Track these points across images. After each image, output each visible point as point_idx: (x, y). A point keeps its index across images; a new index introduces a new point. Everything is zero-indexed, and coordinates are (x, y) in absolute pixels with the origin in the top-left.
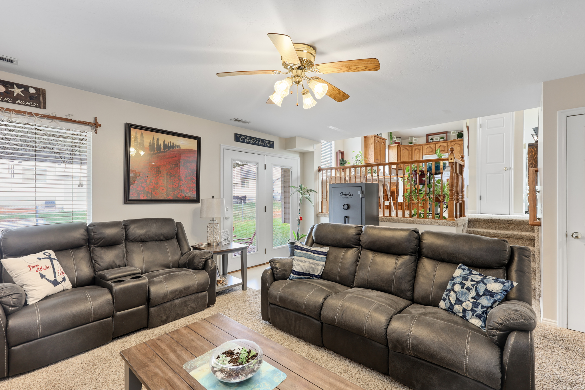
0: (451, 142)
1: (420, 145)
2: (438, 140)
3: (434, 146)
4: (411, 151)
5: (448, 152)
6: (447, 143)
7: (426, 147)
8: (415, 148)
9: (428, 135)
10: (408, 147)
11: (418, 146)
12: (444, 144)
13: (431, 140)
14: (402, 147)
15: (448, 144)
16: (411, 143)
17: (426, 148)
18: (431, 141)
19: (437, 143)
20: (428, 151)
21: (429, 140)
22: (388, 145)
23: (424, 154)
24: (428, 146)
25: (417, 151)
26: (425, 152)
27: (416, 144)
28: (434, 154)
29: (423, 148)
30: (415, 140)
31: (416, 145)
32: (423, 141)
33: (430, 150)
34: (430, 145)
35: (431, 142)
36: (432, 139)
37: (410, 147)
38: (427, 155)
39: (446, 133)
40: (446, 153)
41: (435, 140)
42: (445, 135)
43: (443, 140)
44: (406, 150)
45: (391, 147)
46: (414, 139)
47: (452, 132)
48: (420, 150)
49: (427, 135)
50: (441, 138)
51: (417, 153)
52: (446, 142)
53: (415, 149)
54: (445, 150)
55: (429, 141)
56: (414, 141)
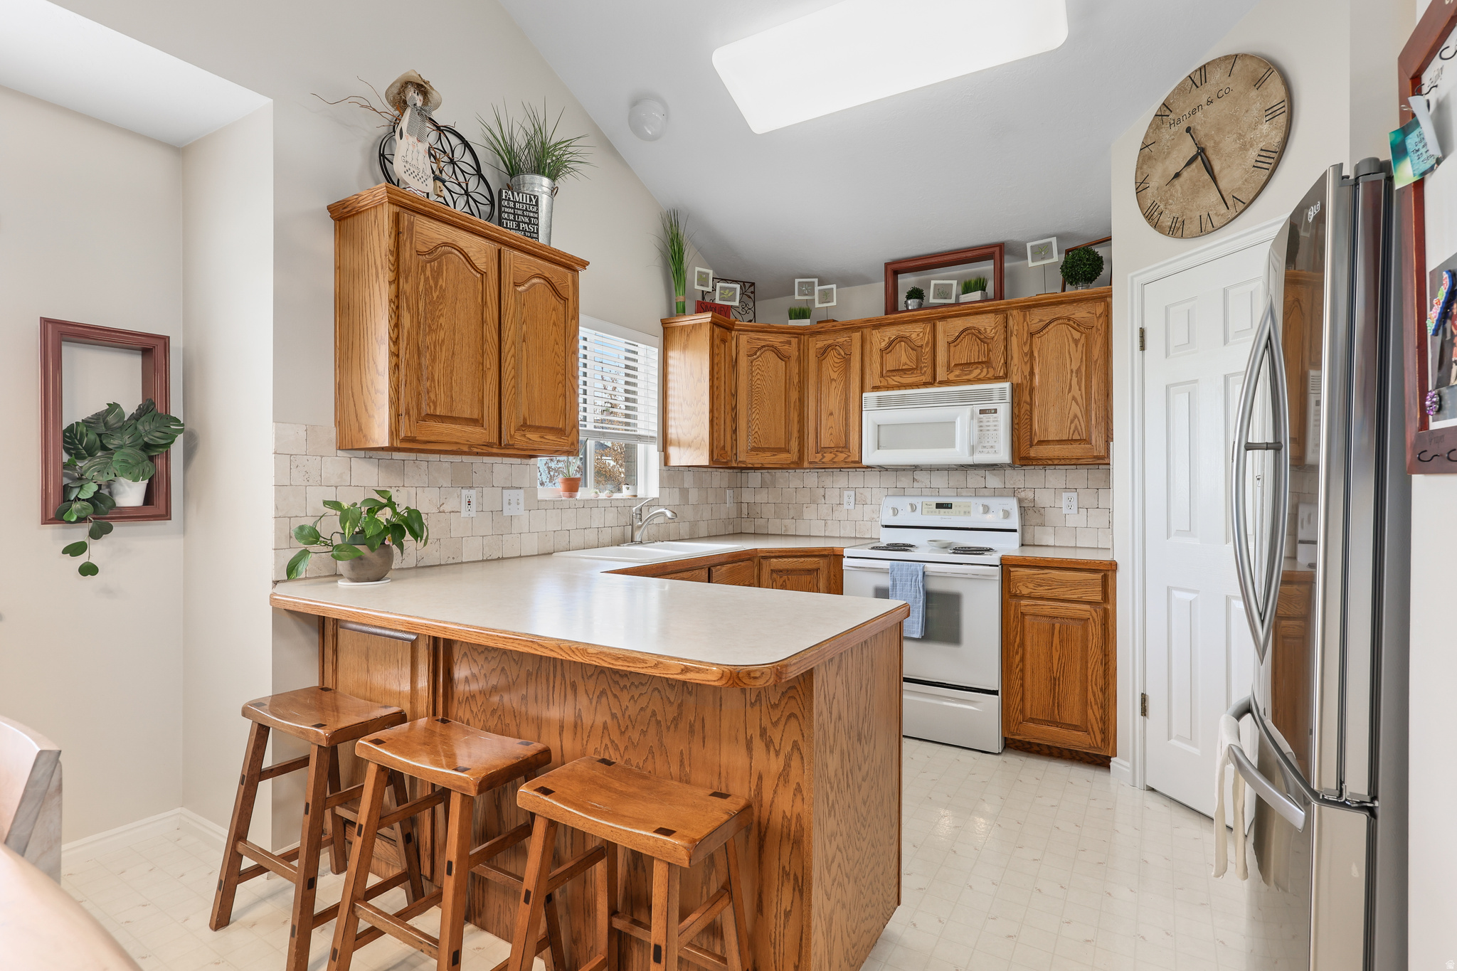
0: (1029, 307)
1: (851, 328)
2: (953, 301)
3: (928, 337)
4: (799, 360)
5: (1005, 377)
6: (1000, 317)
7: (880, 339)
8: (820, 344)
9: (895, 270)
10: (783, 338)
11: (835, 331)
12: (986, 323)
13: (910, 296)
14: (744, 338)
15: (1011, 322)
16: (801, 313)
17: (883, 345)
18: (912, 303)
19: (943, 318)
20: (891, 363)
21: (902, 297)
22: (663, 322)
23: (868, 383)
24: (891, 333)
25: (832, 359)
26: (877, 367)
27: (827, 321)
28: (926, 384)
29: (868, 347)
30: (826, 296)
31: (828, 326)
32: (869, 302)
33: (902, 356)
34: (902, 327)
35: (908, 310)
36: (916, 294)
37: (794, 341)
38: (888, 388)
39: (995, 252)
40: (997, 379)
41: (932, 299)
42: (987, 268)
43: (976, 296)
44: (770, 356)
45: (677, 334)
46: (817, 288)
47: (1029, 245)
48: (847, 360)
49: (887, 265)
50: (967, 289)
51: (834, 376)
52: (996, 312)
53: (824, 352)
54: (987, 363)
55: (901, 307)
56: (817, 305)
